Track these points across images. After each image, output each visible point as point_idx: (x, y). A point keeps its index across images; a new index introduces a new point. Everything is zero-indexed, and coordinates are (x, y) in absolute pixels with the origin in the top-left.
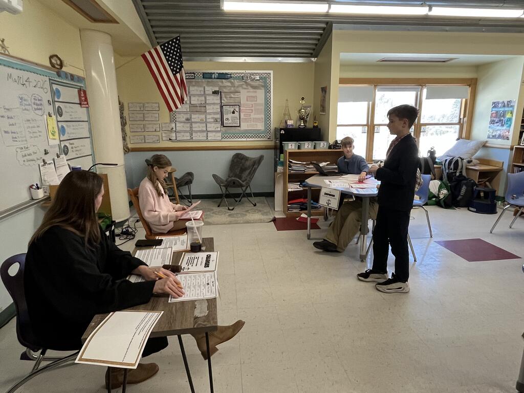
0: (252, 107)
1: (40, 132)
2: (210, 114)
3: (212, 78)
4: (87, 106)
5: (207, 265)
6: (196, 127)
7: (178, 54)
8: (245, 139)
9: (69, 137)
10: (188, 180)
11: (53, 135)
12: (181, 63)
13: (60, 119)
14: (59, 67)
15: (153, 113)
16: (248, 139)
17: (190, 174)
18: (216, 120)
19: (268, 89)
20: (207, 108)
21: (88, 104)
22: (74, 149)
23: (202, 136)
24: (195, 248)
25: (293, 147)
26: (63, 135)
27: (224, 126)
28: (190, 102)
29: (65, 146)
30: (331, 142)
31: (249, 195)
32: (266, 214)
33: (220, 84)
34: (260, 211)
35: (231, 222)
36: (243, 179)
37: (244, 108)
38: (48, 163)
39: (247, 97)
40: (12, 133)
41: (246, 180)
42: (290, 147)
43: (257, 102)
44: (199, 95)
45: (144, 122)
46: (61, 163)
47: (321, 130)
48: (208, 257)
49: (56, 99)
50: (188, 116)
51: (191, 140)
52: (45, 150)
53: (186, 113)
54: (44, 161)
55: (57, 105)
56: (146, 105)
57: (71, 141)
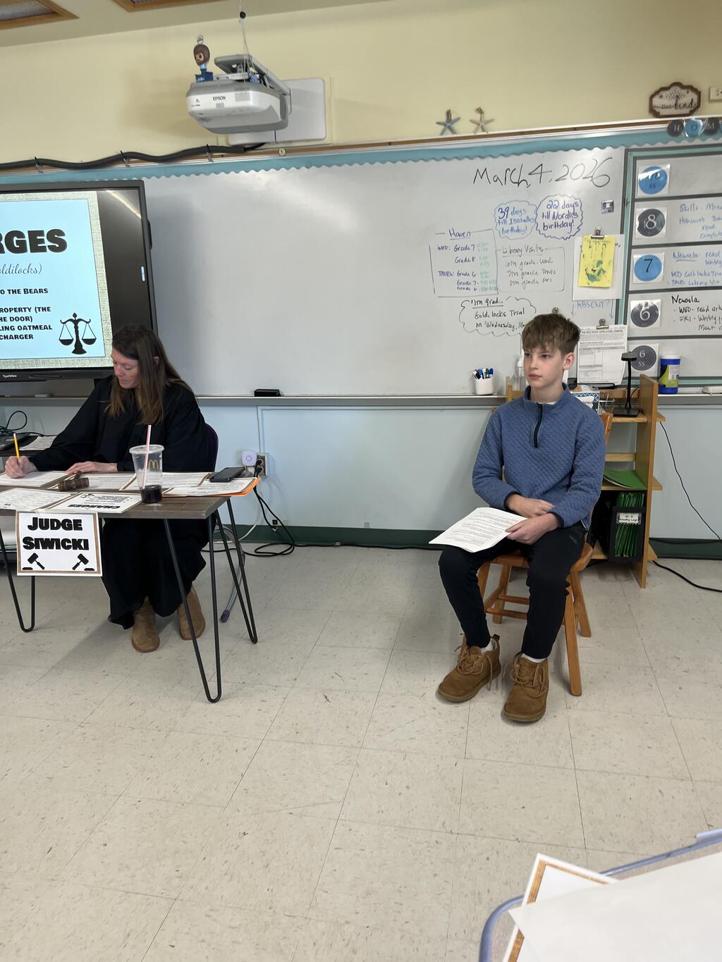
9: (676, 283)
11: (593, 278)
26: (648, 278)
40: (459, 274)
49: (643, 195)
57: (682, 295)
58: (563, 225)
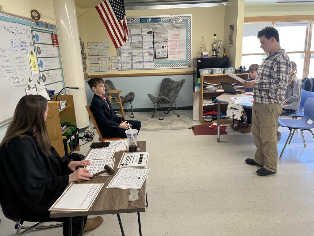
0: (177, 43)
1: (25, 66)
2: (146, 49)
3: (147, 22)
4: (58, 46)
5: (140, 162)
6: (136, 59)
7: (121, 5)
8: (171, 68)
9: (46, 68)
10: (130, 98)
11: (35, 67)
12: (124, 12)
13: (39, 56)
14: (37, 18)
15: (105, 50)
16: (174, 67)
17: (132, 94)
18: (150, 54)
19: (189, 29)
20: (143, 45)
21: (58, 44)
22: (50, 77)
23: (140, 66)
24: (132, 149)
25: (207, 73)
26: (42, 68)
27: (156, 58)
28: (131, 41)
29: (43, 75)
30: (237, 67)
31: (174, 109)
32: (186, 123)
33: (153, 26)
34: (182, 120)
35: (160, 128)
36: (170, 97)
37: (171, 44)
38: (31, 87)
39: (173, 35)
40: (6, 67)
41: (172, 98)
42: (204, 72)
43: (181, 39)
44: (138, 35)
45: (99, 57)
46: (41, 88)
47: (229, 58)
48: (141, 156)
49: (36, 42)
50: (130, 51)
51: (132, 69)
52: (29, 79)
53: (128, 49)
54: (29, 86)
55: (37, 46)
56: (100, 44)
57: (48, 72)
58: (25, 49)
